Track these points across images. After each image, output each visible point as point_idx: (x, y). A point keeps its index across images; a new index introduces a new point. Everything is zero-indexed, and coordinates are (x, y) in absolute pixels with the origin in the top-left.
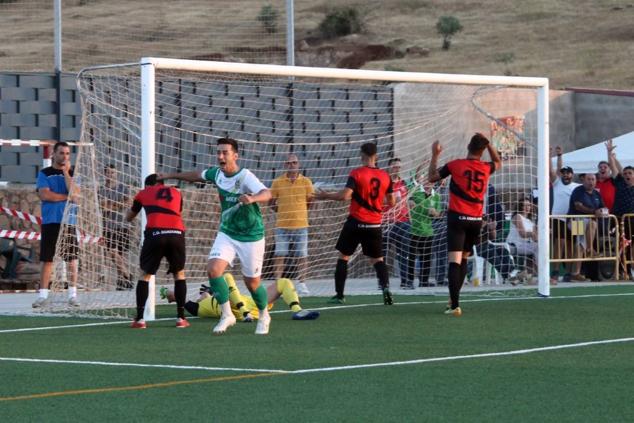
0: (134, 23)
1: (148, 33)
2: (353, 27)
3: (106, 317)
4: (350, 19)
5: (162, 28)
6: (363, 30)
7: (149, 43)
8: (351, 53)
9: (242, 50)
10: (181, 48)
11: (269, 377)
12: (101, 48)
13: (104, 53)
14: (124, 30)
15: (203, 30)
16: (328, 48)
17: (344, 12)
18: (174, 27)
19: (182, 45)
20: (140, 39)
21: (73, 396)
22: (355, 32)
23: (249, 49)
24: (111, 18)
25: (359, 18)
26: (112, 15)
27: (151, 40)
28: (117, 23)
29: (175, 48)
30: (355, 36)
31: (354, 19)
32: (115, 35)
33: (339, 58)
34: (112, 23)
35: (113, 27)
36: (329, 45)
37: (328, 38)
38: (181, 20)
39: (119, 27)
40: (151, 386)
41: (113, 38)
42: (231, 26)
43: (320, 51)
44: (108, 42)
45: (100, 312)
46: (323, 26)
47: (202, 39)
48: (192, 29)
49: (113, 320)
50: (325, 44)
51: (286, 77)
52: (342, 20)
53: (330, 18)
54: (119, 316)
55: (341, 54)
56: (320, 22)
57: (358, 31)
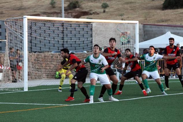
0: (14, 5)
1: (17, 8)
2: (77, 6)
3: (14, 90)
4: (77, 4)
5: (22, 7)
6: (80, 7)
7: (18, 11)
8: (77, 14)
9: (46, 13)
10: (27, 12)
11: (63, 107)
12: (4, 12)
13: (5, 14)
14: (11, 7)
15: (34, 7)
16: (70, 12)
17: (75, 2)
18: (25, 6)
19: (28, 11)
20: (15, 10)
21: (8, 113)
22: (78, 8)
23: (48, 13)
24: (7, 3)
25: (79, 3)
26: (7, 2)
27: (19, 10)
28: (9, 5)
29: (25, 12)
30: (78, 9)
31: (78, 4)
32: (8, 8)
33: (73, 15)
34: (7, 5)
35: (8, 6)
36: (71, 11)
37: (70, 9)
38: (27, 4)
39: (9, 6)
40: (30, 110)
41: (8, 9)
42: (42, 6)
43: (68, 13)
44: (6, 10)
45: (12, 89)
46: (69, 6)
47: (33, 10)
48: (30, 7)
49: (15, 91)
50: (69, 11)
51: (62, 21)
52: (74, 4)
53: (71, 3)
54: (17, 90)
55: (74, 14)
56: (68, 4)
57: (79, 7)
